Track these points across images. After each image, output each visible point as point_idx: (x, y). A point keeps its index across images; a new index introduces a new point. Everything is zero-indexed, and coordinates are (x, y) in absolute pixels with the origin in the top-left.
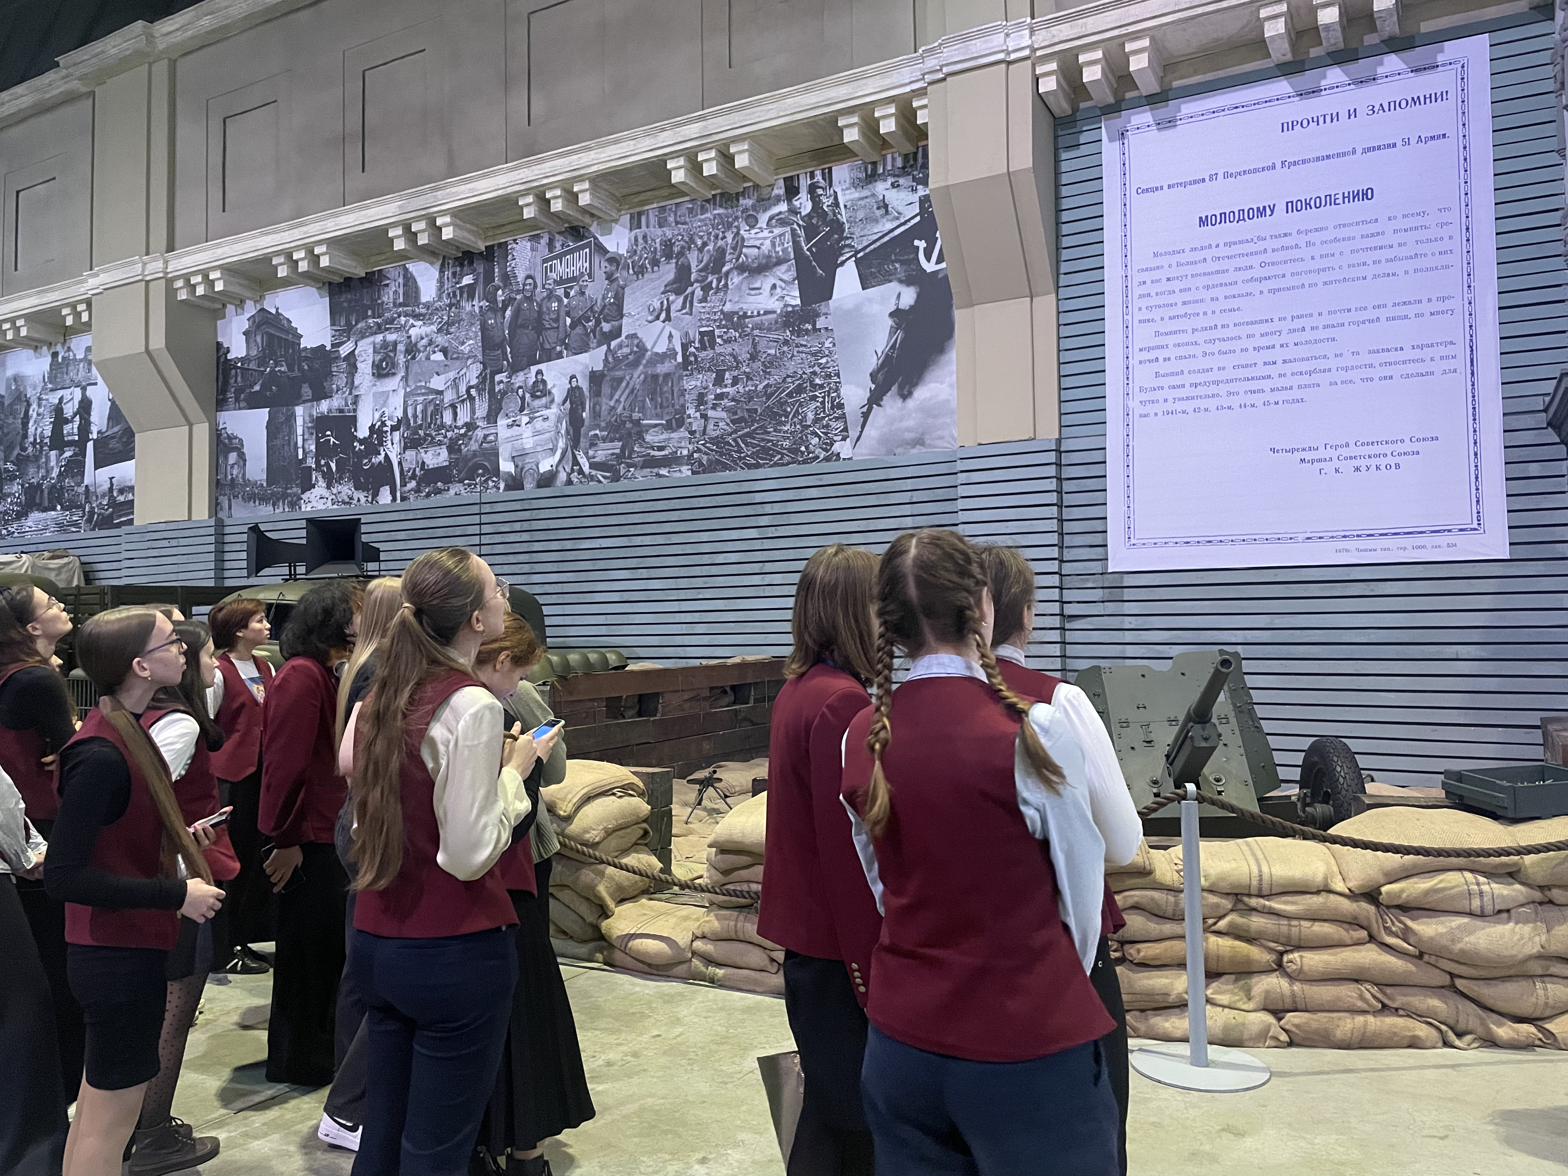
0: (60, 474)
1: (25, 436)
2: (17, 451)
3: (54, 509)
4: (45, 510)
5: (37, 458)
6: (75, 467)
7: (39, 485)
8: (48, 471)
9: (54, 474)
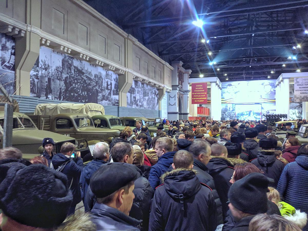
0: (108, 95)
1: (102, 85)
2: (101, 87)
3: (107, 100)
4: (106, 100)
5: (104, 90)
6: (110, 94)
7: (105, 96)
8: (106, 93)
9: (107, 94)
